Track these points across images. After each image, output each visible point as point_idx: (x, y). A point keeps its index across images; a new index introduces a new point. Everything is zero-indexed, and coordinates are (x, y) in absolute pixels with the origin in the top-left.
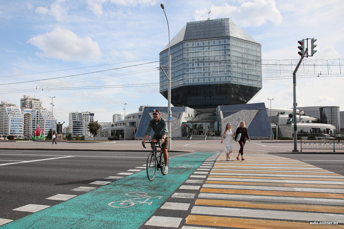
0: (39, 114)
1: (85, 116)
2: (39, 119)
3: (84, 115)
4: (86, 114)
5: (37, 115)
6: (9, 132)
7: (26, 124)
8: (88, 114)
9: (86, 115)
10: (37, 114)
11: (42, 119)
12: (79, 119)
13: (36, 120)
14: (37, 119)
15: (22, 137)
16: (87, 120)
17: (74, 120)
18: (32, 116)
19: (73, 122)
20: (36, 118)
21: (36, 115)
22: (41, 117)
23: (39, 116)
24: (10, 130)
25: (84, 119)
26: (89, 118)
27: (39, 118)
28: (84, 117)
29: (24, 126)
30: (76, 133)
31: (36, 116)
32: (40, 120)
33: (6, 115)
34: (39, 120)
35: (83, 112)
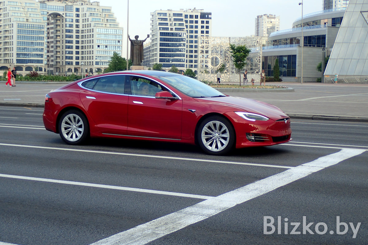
0: (80, 16)
1: (189, 19)
2: (81, 26)
3: (186, 16)
4: (192, 14)
5: (78, 18)
6: (15, 58)
7: (52, 40)
8: (196, 14)
9: (191, 16)
10: (78, 16)
11: (89, 28)
12: (174, 27)
13: (74, 29)
14: (77, 26)
15: (43, 70)
16: (194, 29)
17: (163, 29)
18: (64, 20)
19: (162, 34)
20: (74, 23)
21: (75, 18)
22: (87, 23)
23: (80, 19)
24: (15, 52)
25: (187, 26)
26: (199, 24)
27: (81, 24)
28: (186, 22)
29: (48, 42)
30: (168, 61)
31: (74, 21)
32: (84, 29)
33: (7, 18)
34: (81, 28)
35: (185, 10)
